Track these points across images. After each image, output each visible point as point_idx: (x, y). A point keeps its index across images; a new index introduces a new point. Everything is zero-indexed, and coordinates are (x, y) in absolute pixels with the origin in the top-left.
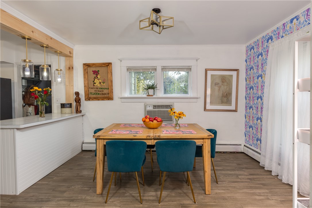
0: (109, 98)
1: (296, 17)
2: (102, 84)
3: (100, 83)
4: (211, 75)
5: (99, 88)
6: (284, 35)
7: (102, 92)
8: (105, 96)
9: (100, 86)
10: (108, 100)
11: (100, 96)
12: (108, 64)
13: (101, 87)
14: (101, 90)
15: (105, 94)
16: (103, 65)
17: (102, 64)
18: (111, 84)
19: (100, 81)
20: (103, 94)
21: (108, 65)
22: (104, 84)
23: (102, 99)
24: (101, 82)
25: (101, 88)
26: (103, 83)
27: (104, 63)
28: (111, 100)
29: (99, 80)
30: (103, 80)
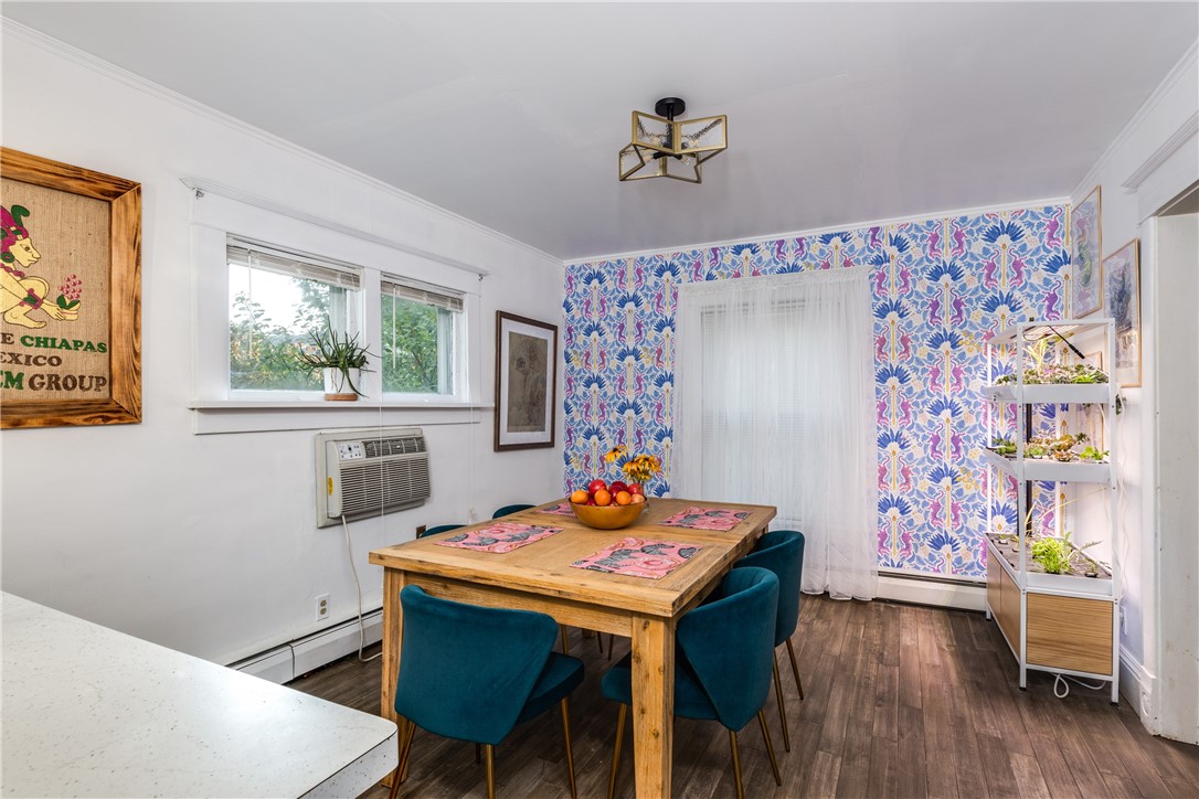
0: (112, 406)
1: (749, 246)
2: (51, 308)
3: (33, 300)
4: (510, 332)
5: (17, 340)
6: (714, 272)
7: (46, 369)
8: (77, 394)
9: (31, 324)
10: (106, 420)
11: (27, 395)
12: (110, 187)
13: (41, 334)
14: (42, 351)
15: (75, 382)
16: (73, 184)
17: (60, 171)
18: (127, 320)
19: (29, 284)
20: (54, 382)
21: (117, 195)
22: (70, 315)
23: (49, 417)
24: (40, 293)
25: (40, 342)
26: (61, 302)
27: (78, 170)
28: (121, 421)
29: (20, 274)
30: (59, 282)
